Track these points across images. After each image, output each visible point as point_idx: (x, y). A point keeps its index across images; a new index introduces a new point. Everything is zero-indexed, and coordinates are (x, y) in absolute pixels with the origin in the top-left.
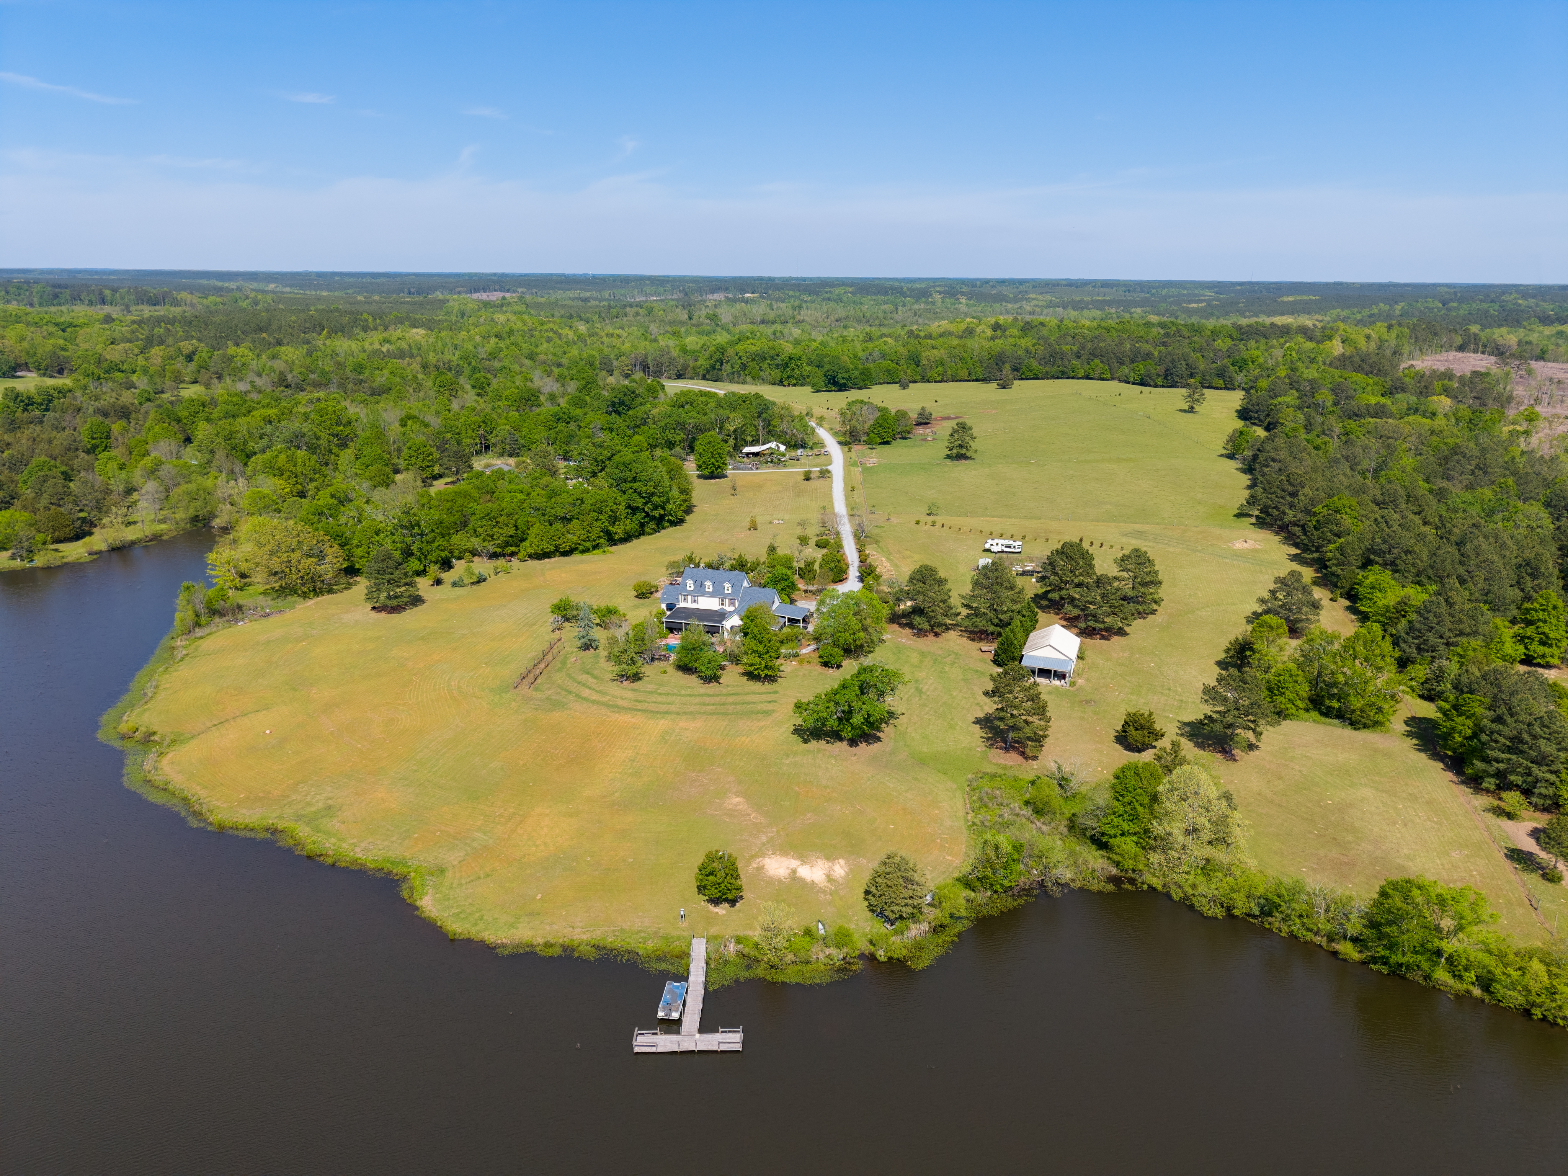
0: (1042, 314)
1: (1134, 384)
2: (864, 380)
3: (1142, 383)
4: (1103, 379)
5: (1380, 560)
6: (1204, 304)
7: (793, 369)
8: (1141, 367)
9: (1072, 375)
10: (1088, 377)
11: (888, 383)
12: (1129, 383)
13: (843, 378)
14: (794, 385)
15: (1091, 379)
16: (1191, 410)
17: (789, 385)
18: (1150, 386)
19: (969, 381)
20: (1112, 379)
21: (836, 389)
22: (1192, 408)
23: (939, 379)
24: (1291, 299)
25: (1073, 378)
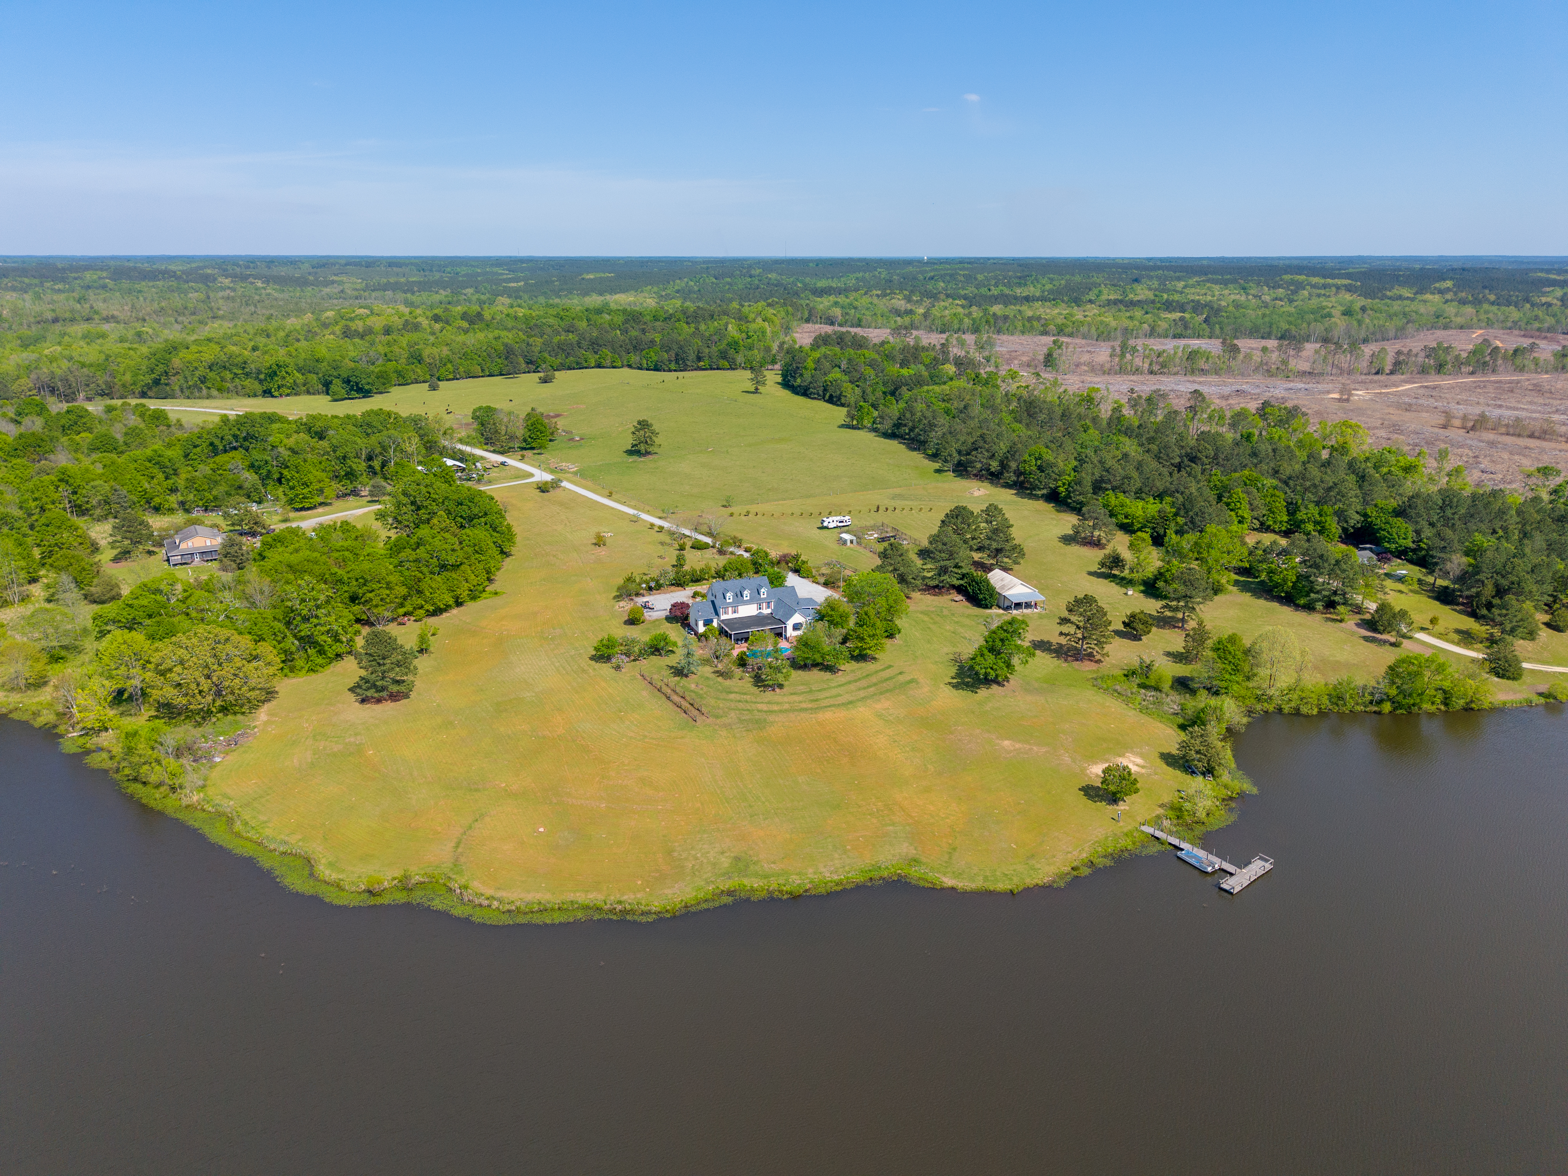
0: (370, 298)
1: (647, 370)
2: (384, 384)
3: (657, 369)
4: (614, 367)
5: (1109, 486)
6: (522, 283)
7: (284, 378)
8: (652, 354)
9: (585, 365)
10: (599, 366)
11: (399, 385)
12: (641, 369)
13: (369, 384)
14: (288, 395)
15: (604, 367)
16: (756, 391)
17: (281, 396)
18: (664, 371)
19: (482, 376)
20: (622, 367)
21: (361, 395)
22: (757, 389)
23: (451, 376)
24: (592, 276)
25: (586, 368)
